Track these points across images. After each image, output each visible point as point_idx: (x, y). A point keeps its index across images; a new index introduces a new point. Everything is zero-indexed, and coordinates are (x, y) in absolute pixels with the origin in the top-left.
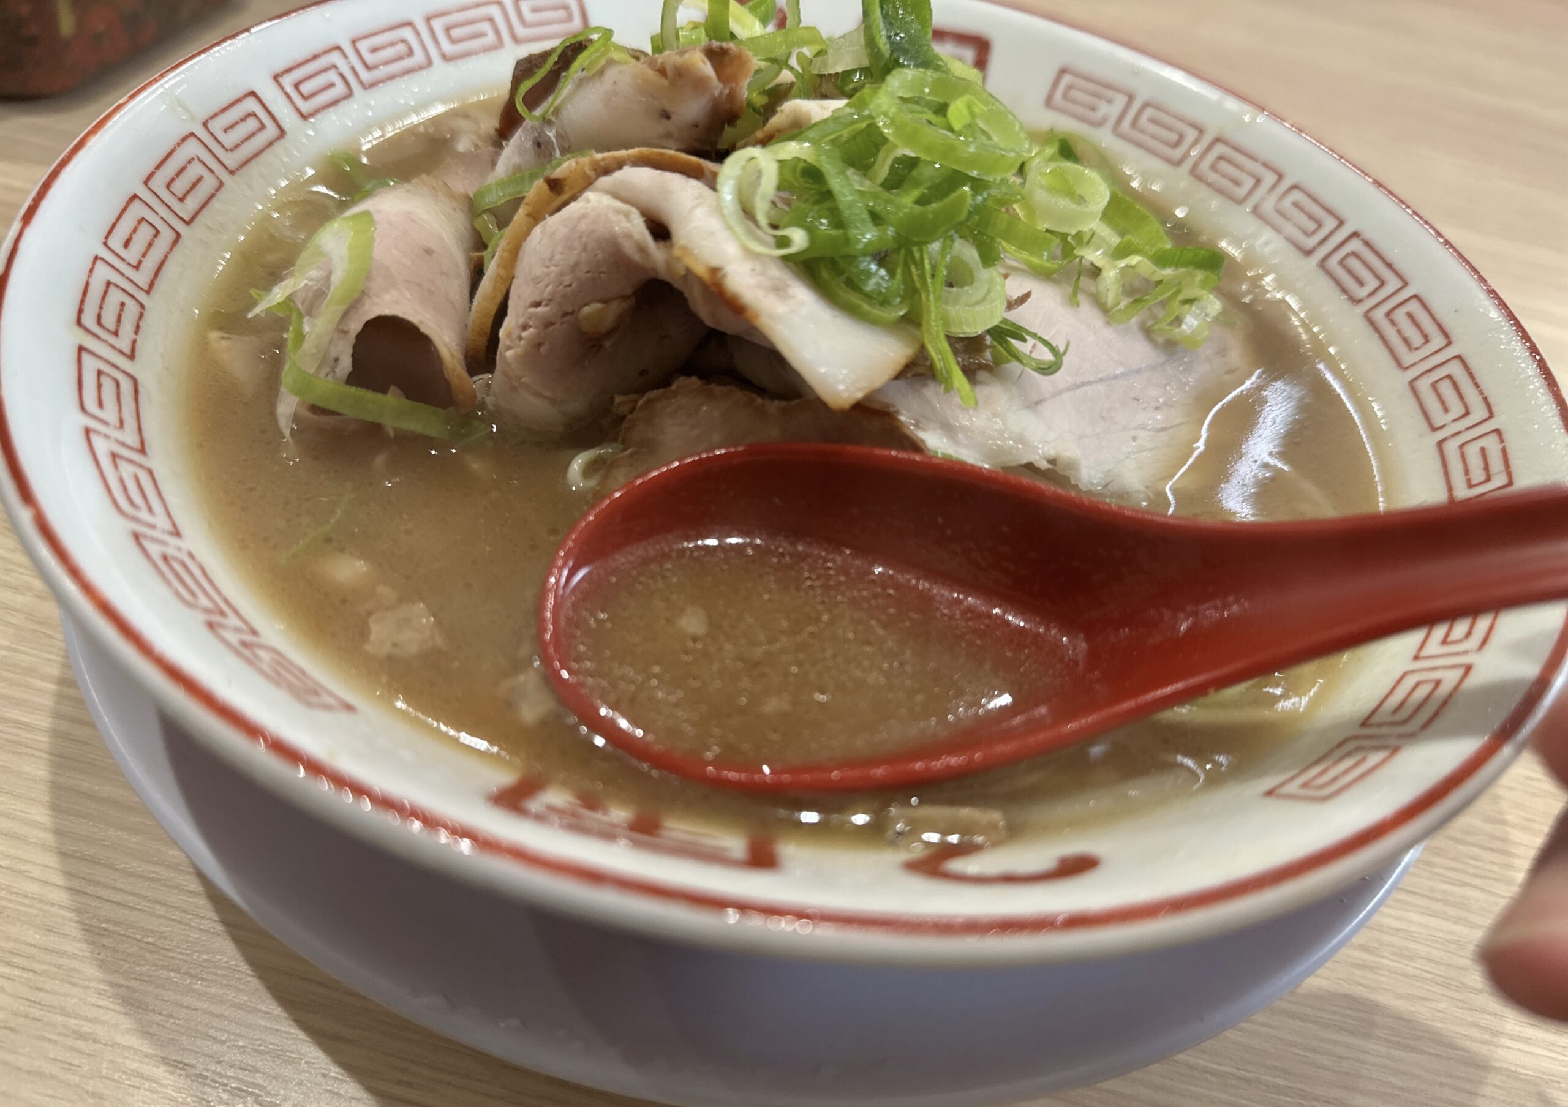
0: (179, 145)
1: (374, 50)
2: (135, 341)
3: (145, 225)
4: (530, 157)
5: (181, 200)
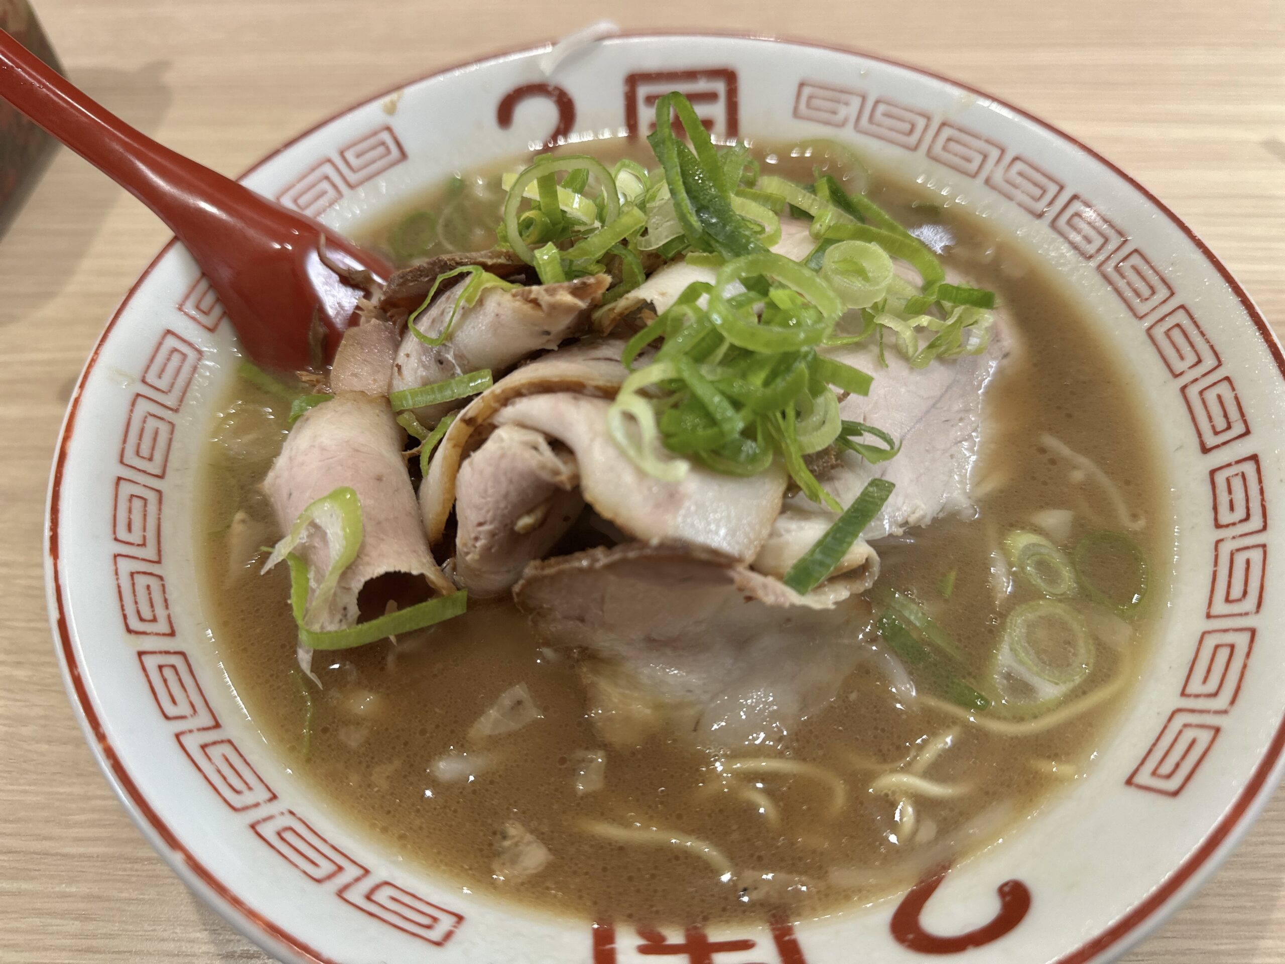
0: (132, 411)
2: (169, 617)
3: (135, 500)
4: (434, 371)
5: (150, 459)
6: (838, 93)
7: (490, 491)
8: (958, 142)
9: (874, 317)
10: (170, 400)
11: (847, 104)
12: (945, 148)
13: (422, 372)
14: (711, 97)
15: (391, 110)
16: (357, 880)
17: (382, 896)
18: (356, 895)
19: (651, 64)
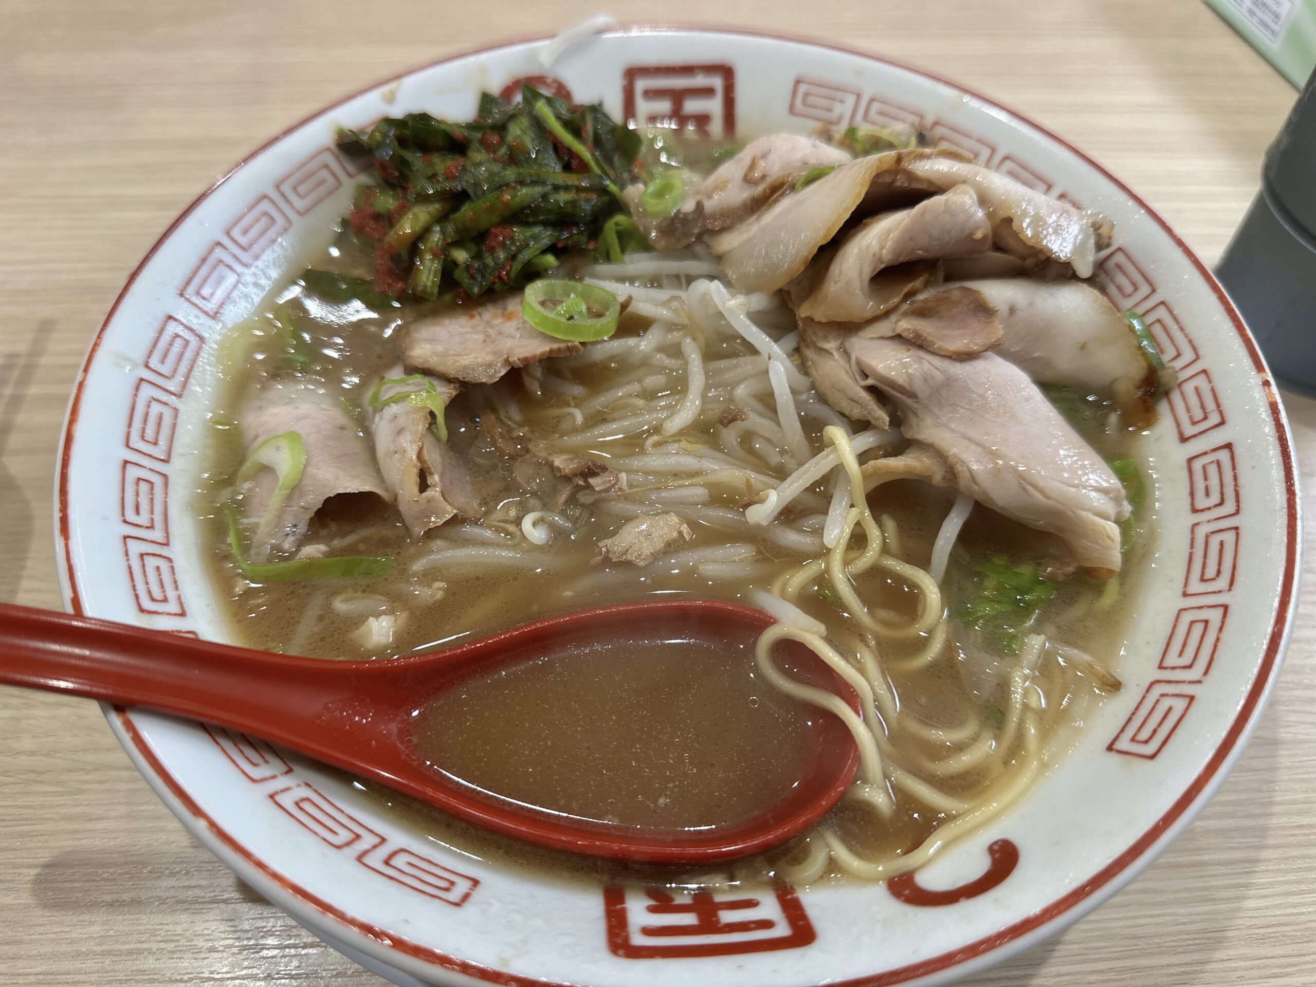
0: (136, 395)
1: (245, 232)
2: (179, 597)
3: (142, 484)
5: (155, 443)
6: (836, 90)
8: (950, 141)
10: (173, 385)
11: (842, 102)
14: (708, 92)
15: (390, 99)
16: (375, 847)
17: (400, 861)
18: (375, 860)
19: (651, 58)
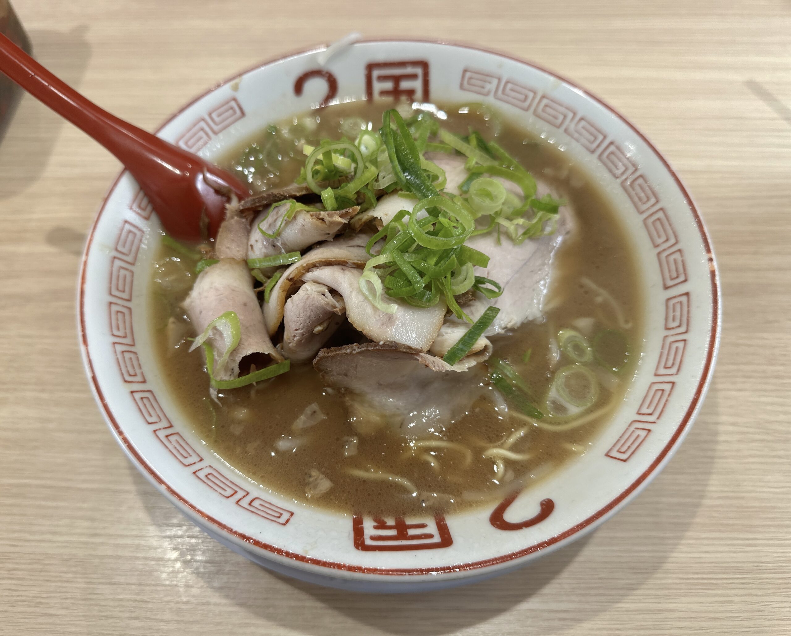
0: (112, 266)
2: (142, 373)
3: (119, 314)
4: (271, 250)
5: (124, 291)
6: (486, 76)
7: (302, 315)
8: (551, 107)
9: (495, 218)
10: (129, 259)
11: (490, 83)
12: (543, 110)
13: (264, 250)
14: (414, 77)
15: (236, 88)
16: (244, 497)
17: (256, 503)
18: (245, 503)
19: (381, 57)
